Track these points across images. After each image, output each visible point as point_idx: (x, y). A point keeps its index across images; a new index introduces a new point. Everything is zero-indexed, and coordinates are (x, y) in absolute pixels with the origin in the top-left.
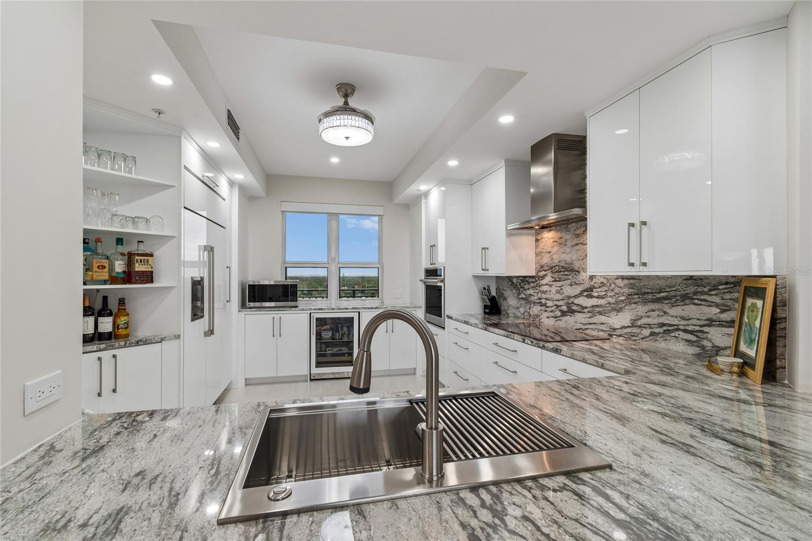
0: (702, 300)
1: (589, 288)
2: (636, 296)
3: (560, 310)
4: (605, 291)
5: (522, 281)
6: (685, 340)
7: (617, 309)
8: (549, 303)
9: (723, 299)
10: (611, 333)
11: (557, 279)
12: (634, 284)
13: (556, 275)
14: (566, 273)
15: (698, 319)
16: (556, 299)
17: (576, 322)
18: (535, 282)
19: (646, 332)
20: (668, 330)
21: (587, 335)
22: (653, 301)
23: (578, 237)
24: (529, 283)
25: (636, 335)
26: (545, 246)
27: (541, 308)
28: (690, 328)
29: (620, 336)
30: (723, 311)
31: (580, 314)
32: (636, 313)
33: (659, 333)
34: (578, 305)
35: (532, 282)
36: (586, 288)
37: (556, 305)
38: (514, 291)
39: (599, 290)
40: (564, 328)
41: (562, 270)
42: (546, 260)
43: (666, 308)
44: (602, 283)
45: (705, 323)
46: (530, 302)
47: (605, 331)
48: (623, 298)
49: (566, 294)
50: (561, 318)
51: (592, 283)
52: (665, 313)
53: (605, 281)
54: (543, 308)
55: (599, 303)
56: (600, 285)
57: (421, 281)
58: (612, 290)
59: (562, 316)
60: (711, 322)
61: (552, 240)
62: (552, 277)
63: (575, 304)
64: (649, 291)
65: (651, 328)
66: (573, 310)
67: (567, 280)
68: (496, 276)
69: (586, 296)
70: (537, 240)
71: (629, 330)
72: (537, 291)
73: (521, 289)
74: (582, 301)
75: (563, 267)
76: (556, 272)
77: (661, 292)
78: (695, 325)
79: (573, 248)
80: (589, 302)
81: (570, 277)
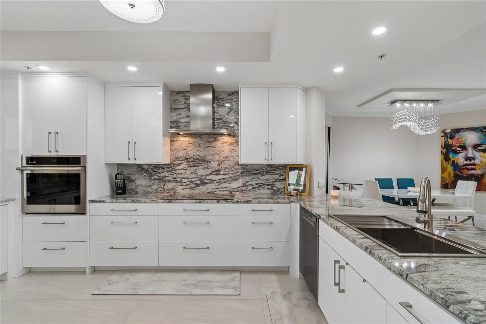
0: (273, 173)
1: (217, 170)
2: (245, 173)
3: (194, 184)
4: (228, 171)
5: (155, 167)
6: (267, 188)
7: (235, 179)
8: (184, 180)
9: (280, 172)
10: (231, 191)
11: (192, 166)
12: (245, 168)
13: (191, 164)
14: (200, 162)
15: (272, 180)
16: (190, 177)
17: (208, 189)
18: (170, 168)
19: (250, 188)
20: (260, 185)
21: (216, 194)
22: (254, 174)
23: (209, 143)
24: (163, 168)
25: (245, 190)
26: (181, 145)
27: (176, 184)
28: (269, 184)
29: (237, 191)
30: (280, 176)
31: (211, 184)
32: (245, 180)
33: (256, 187)
34: (209, 179)
35: (167, 168)
36: (215, 170)
37: (191, 181)
38: (145, 174)
39: (224, 171)
40: (198, 193)
41: (196, 160)
42: (181, 154)
43: (259, 177)
44: (226, 167)
45: (274, 181)
46: (165, 181)
47: (227, 191)
48: (238, 174)
49: (199, 174)
50: (195, 188)
51: (220, 167)
52: (259, 179)
53: (228, 166)
54: (179, 184)
55: (224, 177)
56: (225, 168)
57: (17, 169)
58: (232, 171)
59: (196, 187)
60: (276, 180)
61: (187, 143)
62: (187, 165)
63: (207, 179)
64: (252, 170)
65: (253, 186)
66: (206, 182)
67: (201, 166)
68: (118, 164)
69: (215, 174)
70: (171, 141)
71: (241, 188)
72: (172, 174)
73: (153, 173)
74: (212, 177)
75: (197, 159)
76: (191, 162)
77: (257, 171)
78: (271, 182)
79: (206, 148)
80: (217, 178)
81: (203, 164)
